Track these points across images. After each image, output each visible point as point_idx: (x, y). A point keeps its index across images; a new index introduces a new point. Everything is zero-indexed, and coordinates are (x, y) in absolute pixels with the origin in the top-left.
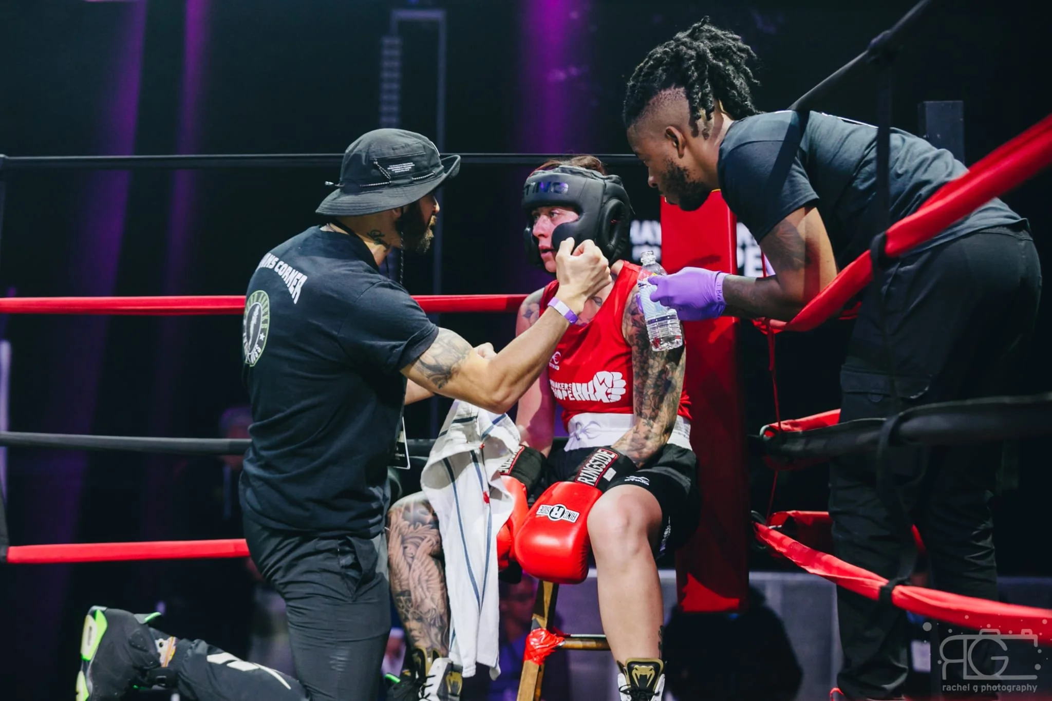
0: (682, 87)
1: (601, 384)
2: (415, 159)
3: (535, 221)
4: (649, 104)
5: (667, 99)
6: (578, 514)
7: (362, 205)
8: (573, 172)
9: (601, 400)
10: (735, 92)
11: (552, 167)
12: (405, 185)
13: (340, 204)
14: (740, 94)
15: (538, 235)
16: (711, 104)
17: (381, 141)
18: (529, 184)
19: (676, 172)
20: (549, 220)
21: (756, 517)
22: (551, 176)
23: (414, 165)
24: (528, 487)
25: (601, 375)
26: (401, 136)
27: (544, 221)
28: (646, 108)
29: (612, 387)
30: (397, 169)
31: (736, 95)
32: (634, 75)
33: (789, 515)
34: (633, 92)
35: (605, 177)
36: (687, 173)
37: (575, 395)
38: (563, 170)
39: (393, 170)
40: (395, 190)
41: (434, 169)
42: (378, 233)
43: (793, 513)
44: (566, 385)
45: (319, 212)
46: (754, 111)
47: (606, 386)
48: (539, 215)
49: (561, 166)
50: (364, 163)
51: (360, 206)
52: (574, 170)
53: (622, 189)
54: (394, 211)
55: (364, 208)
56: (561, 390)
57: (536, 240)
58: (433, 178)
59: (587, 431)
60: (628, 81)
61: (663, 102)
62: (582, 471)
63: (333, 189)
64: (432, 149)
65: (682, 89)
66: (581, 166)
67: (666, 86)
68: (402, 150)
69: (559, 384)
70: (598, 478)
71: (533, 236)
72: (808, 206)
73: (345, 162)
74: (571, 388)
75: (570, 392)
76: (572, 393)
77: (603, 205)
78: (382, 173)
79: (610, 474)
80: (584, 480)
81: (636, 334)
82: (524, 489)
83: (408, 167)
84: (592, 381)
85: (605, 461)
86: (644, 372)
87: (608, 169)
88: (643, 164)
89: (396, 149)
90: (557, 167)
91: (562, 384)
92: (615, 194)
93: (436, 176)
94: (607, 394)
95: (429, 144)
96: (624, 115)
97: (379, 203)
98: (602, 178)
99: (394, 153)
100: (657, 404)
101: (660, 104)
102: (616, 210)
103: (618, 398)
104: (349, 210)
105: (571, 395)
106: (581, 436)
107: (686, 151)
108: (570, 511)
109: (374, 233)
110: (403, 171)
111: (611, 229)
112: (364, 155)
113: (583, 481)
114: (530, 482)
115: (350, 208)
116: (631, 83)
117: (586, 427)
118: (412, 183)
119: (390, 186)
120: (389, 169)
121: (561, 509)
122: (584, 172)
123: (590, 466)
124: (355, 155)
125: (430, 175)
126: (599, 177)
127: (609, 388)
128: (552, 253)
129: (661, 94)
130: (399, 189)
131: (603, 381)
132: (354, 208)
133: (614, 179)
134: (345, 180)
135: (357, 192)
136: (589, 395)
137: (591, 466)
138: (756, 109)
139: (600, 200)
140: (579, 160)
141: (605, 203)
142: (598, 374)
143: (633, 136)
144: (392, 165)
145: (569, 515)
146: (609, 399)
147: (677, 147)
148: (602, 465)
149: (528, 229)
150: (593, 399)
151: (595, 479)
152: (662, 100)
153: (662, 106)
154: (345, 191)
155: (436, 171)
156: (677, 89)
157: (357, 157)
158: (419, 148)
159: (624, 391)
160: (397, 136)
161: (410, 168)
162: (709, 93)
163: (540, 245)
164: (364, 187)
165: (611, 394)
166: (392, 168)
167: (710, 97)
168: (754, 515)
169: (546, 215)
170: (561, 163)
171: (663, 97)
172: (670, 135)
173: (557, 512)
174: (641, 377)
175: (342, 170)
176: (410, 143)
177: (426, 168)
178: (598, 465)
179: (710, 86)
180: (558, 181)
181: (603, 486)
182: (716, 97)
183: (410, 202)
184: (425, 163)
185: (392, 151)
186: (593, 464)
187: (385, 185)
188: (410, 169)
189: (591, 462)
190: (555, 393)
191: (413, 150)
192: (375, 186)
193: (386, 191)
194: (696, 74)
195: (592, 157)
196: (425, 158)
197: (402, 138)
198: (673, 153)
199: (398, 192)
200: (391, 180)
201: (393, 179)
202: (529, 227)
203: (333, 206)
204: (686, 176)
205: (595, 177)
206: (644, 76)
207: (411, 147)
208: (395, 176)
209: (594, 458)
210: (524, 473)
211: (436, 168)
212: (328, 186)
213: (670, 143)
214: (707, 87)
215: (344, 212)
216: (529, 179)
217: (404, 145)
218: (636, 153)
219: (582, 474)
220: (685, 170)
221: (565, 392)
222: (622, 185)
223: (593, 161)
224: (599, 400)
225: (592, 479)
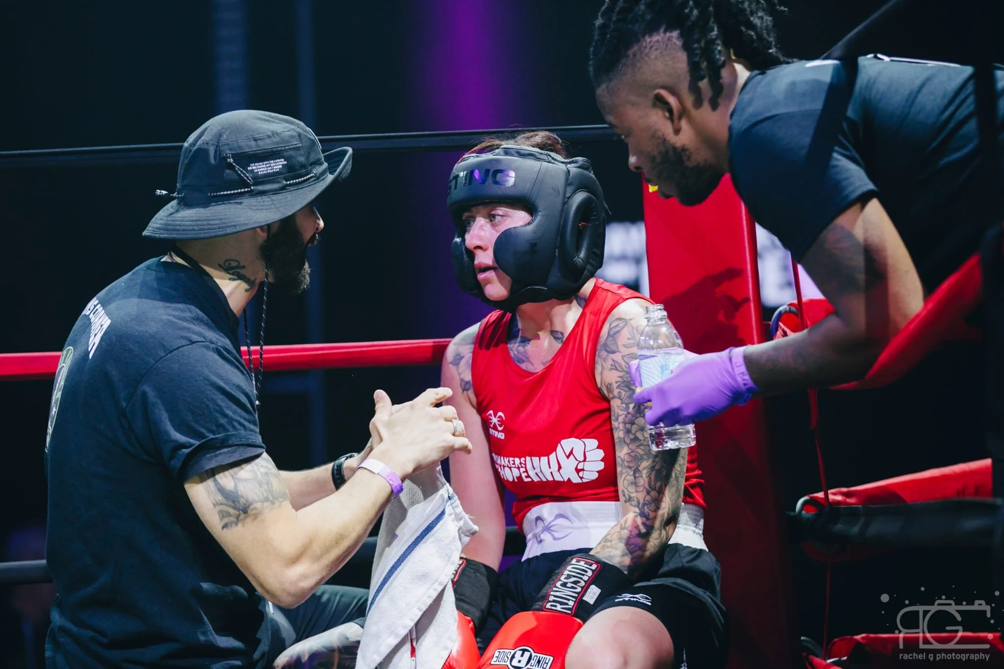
0: (675, 30)
1: (568, 457)
2: (286, 154)
3: (468, 228)
4: (627, 56)
5: (655, 47)
6: (552, 658)
7: (212, 222)
8: (520, 154)
9: (569, 479)
10: (753, 33)
11: (490, 149)
12: (275, 192)
13: (179, 222)
14: (760, 37)
15: (473, 247)
16: (720, 55)
17: (237, 129)
18: (457, 173)
19: (671, 153)
20: (488, 225)
21: (809, 646)
22: (490, 161)
23: (286, 162)
24: (476, 622)
25: (568, 444)
26: (265, 120)
27: (481, 227)
28: (624, 60)
29: (585, 460)
30: (261, 168)
31: (755, 37)
32: (603, 8)
33: (856, 640)
34: (603, 35)
35: (566, 161)
36: (687, 153)
37: (532, 473)
38: (507, 152)
39: (256, 171)
40: (259, 199)
41: (314, 167)
42: (234, 264)
43: (863, 638)
44: (517, 460)
45: (147, 234)
46: (782, 59)
47: (576, 460)
48: (474, 218)
49: (502, 147)
50: (213, 162)
51: (209, 225)
52: (522, 152)
53: (592, 177)
54: (258, 230)
55: (214, 226)
56: (510, 468)
57: (471, 254)
58: (315, 180)
59: (552, 528)
60: (596, 18)
61: (649, 53)
62: (552, 593)
63: (166, 200)
64: (310, 139)
65: (675, 34)
66: (533, 147)
67: (652, 29)
68: (268, 141)
69: (506, 460)
70: (575, 602)
71: (466, 249)
72: (864, 199)
73: (183, 162)
74: (525, 464)
75: (524, 469)
76: (526, 471)
77: (566, 202)
78: (239, 175)
79: (592, 594)
80: (556, 606)
81: (617, 382)
82: (471, 624)
83: (278, 165)
84: (554, 453)
85: (583, 575)
86: (632, 437)
87: (570, 150)
88: (622, 140)
89: (260, 139)
90: (498, 148)
91: (511, 459)
92: (582, 184)
93: (318, 178)
94: (578, 471)
95: (306, 131)
96: (591, 69)
97: (238, 220)
98: (562, 162)
99: (257, 145)
100: (653, 483)
101: (643, 55)
102: (584, 207)
103: (595, 476)
104: (194, 230)
105: (526, 474)
106: (546, 536)
107: (684, 124)
108: (539, 655)
109: (230, 264)
110: (271, 171)
111: (579, 235)
112: (212, 150)
113: (553, 608)
114: (478, 614)
115: (196, 227)
116: (599, 22)
117: (550, 523)
118: (283, 188)
119: (252, 194)
120: (249, 168)
121: (526, 653)
122: (537, 154)
123: (562, 585)
124: (199, 150)
125: (310, 176)
126: (558, 161)
127: (580, 462)
128: (495, 271)
129: (646, 41)
130: (265, 198)
131: (571, 453)
132: (200, 227)
133: (580, 163)
134: (185, 187)
135: (205, 204)
136: (551, 473)
137: (564, 585)
138: (783, 56)
139: (561, 192)
140: (528, 138)
141: (569, 198)
142: (564, 442)
143: (604, 100)
144: (255, 163)
145: (539, 662)
146: (581, 478)
147: (671, 119)
148: (579, 582)
149: (458, 240)
150: (558, 478)
151: (571, 603)
152: (647, 51)
153: (646, 59)
154: (185, 203)
155: (318, 170)
156: (668, 34)
157: (201, 153)
158: (292, 137)
159: (601, 466)
160: (259, 121)
161: (281, 166)
162: (715, 39)
163: (476, 262)
164: (214, 196)
165: (583, 470)
166: (253, 168)
167: (718, 45)
168: (806, 644)
169: (484, 217)
170: (503, 143)
171: (648, 47)
172: (660, 101)
173: (521, 658)
174: (628, 445)
175: (180, 170)
176: (279, 131)
177: (303, 166)
178: (572, 583)
179: (718, 28)
180: (500, 168)
181: (584, 611)
182: (727, 45)
183: (283, 217)
184: (302, 159)
185: (253, 143)
186: (566, 581)
187: (245, 192)
188: (279, 169)
189: (562, 578)
190: (502, 473)
191: (283, 141)
192: (231, 194)
193: (247, 201)
194: (695, 12)
195: (547, 133)
196: (302, 152)
197: (267, 123)
198: (666, 128)
199: (264, 202)
200: (253, 185)
201: (256, 184)
202: (458, 237)
203: (169, 225)
204: (685, 158)
205: (553, 161)
206: (619, 13)
207: (282, 136)
208: (260, 180)
209: (566, 572)
210: (468, 601)
211: (317, 167)
212: (161, 196)
213: (660, 113)
214: (713, 30)
215: (187, 234)
216: (456, 166)
217: (270, 134)
218: (610, 124)
219: (551, 598)
220: (684, 149)
221: (517, 470)
222: (592, 172)
223: (549, 139)
224: (566, 480)
225: (567, 604)
